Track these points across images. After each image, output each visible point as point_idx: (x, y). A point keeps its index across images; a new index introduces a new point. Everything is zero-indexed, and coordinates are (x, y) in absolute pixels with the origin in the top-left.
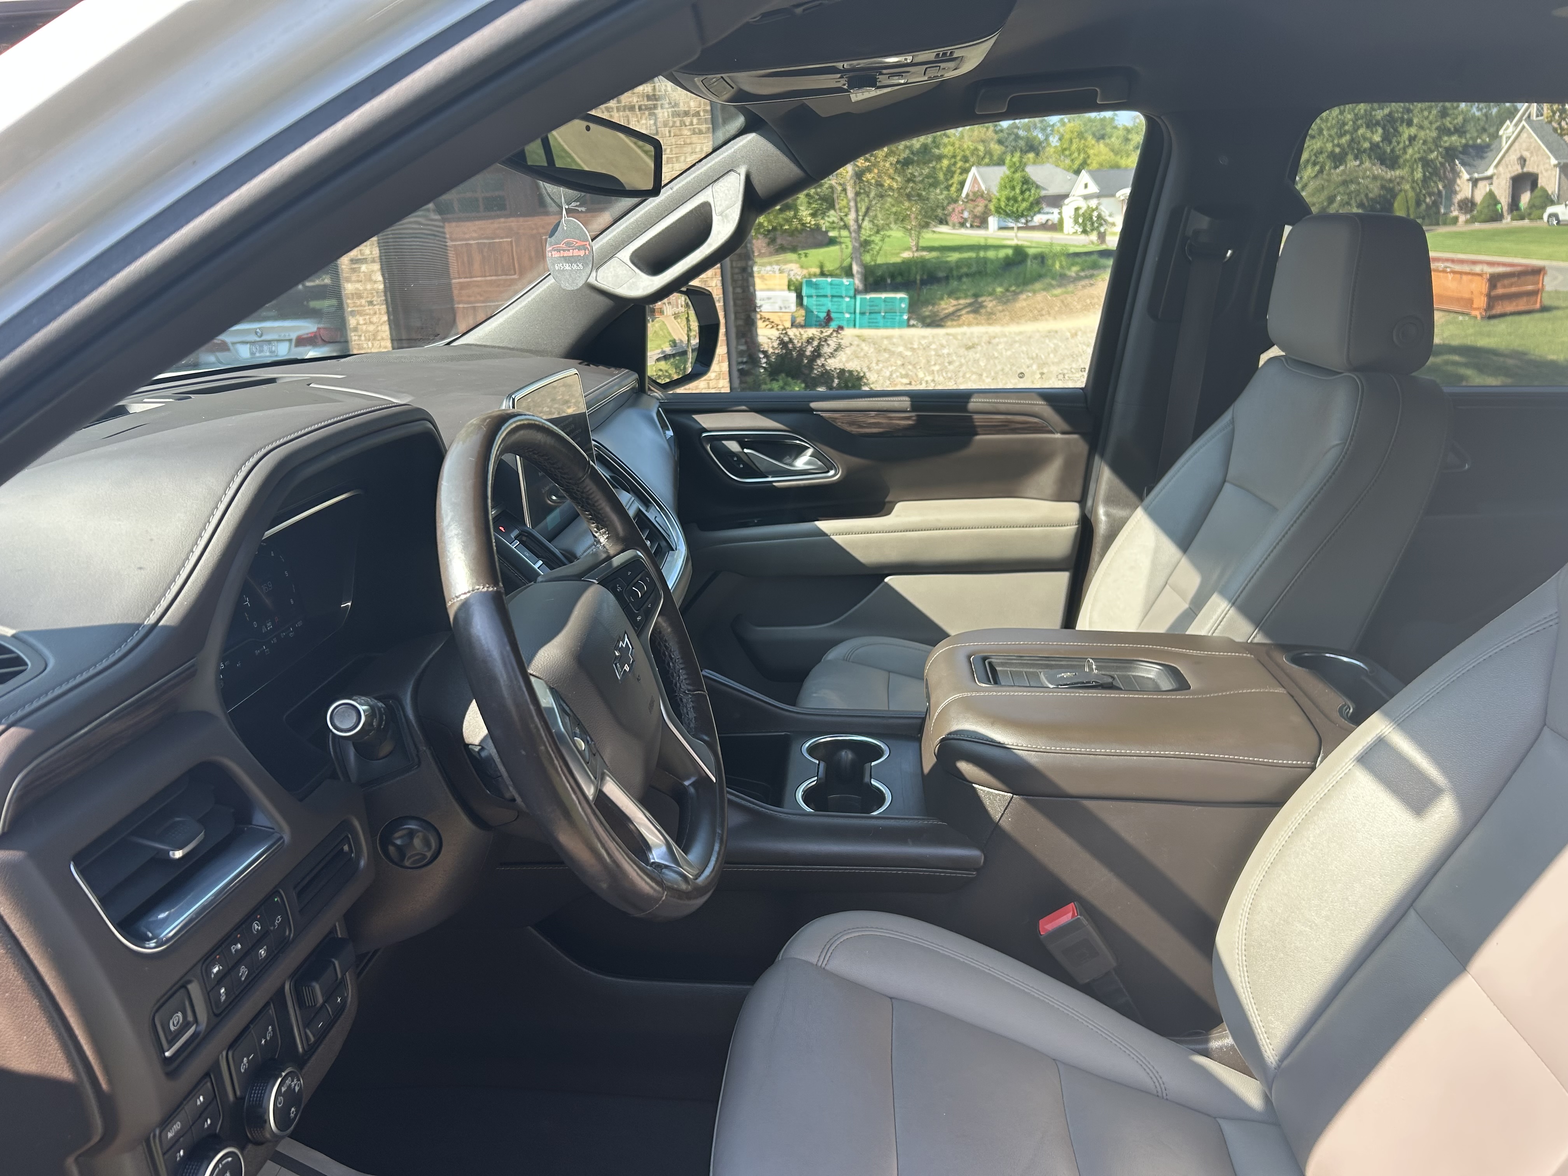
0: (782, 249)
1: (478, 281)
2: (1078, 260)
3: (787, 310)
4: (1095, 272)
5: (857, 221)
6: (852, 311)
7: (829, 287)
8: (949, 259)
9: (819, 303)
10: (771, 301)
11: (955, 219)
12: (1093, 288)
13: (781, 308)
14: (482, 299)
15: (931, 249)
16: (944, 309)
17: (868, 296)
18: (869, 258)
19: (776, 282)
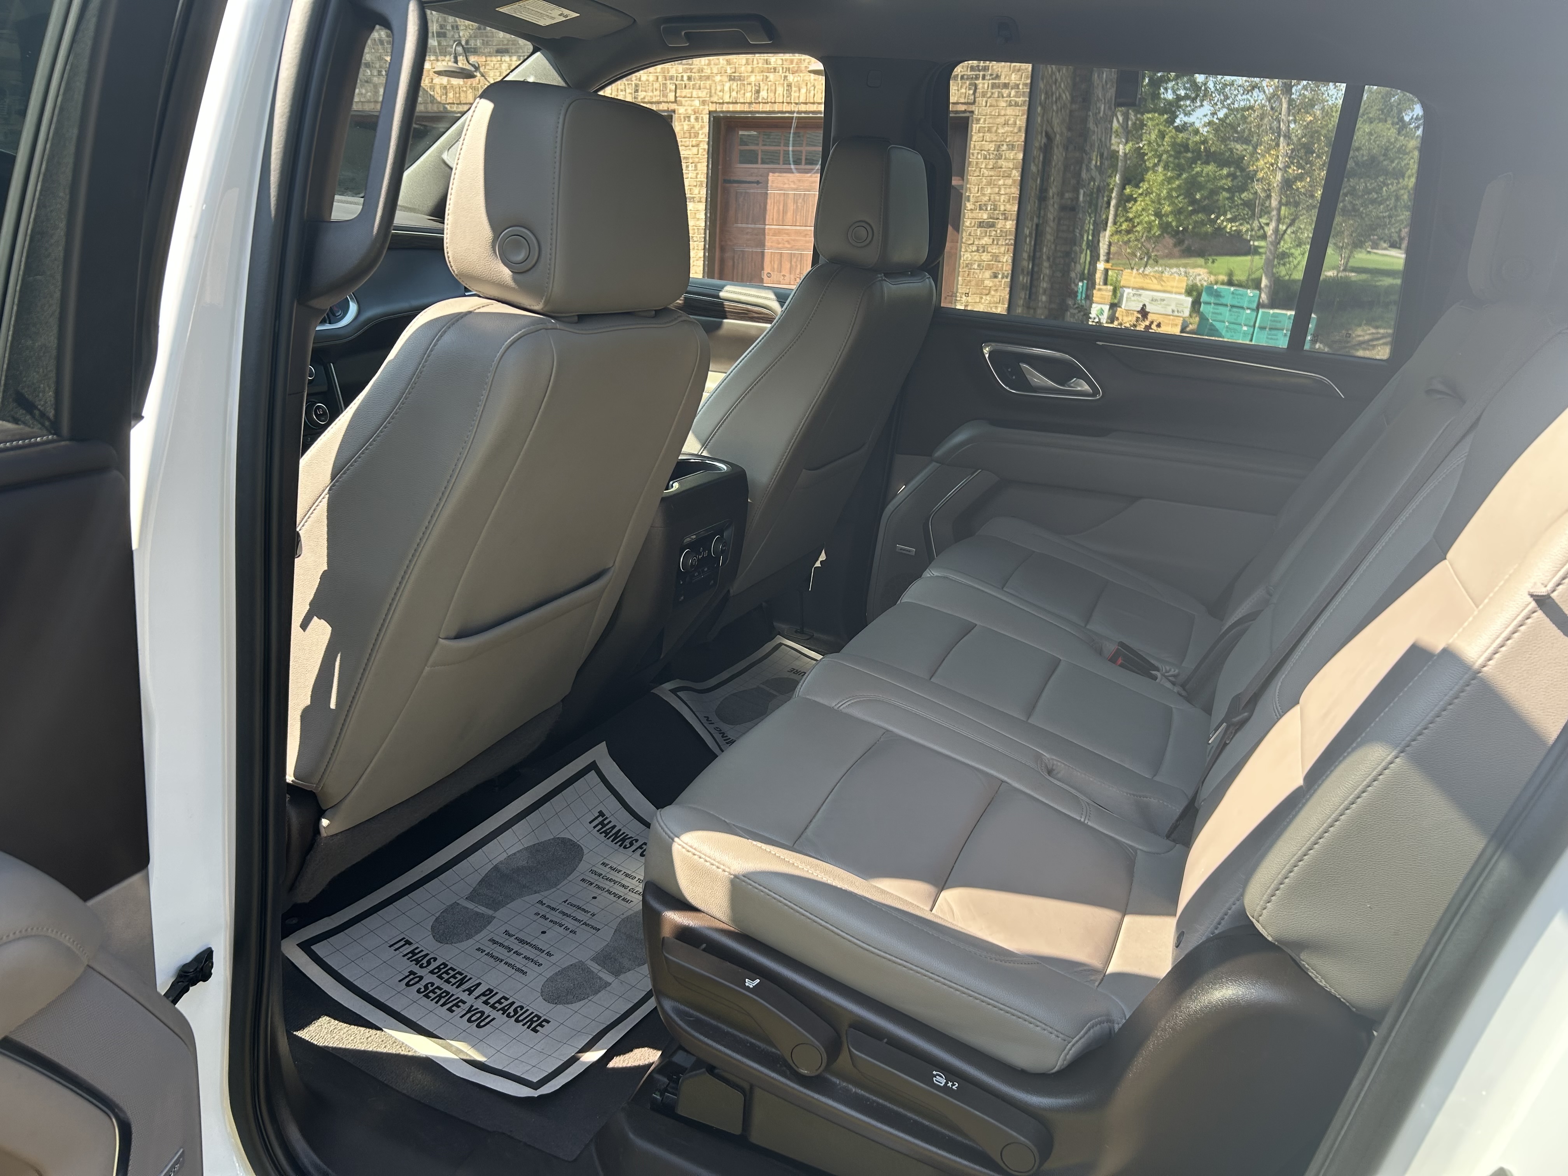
0: (1189, 253)
1: (788, 229)
3: (1179, 314)
5: (1276, 230)
6: (1252, 324)
7: (1231, 296)
8: (1378, 284)
9: (1216, 311)
10: (1165, 302)
13: (1173, 311)
14: (789, 246)
15: (1361, 271)
16: (1359, 336)
17: (1271, 311)
18: (1282, 271)
19: (1175, 284)
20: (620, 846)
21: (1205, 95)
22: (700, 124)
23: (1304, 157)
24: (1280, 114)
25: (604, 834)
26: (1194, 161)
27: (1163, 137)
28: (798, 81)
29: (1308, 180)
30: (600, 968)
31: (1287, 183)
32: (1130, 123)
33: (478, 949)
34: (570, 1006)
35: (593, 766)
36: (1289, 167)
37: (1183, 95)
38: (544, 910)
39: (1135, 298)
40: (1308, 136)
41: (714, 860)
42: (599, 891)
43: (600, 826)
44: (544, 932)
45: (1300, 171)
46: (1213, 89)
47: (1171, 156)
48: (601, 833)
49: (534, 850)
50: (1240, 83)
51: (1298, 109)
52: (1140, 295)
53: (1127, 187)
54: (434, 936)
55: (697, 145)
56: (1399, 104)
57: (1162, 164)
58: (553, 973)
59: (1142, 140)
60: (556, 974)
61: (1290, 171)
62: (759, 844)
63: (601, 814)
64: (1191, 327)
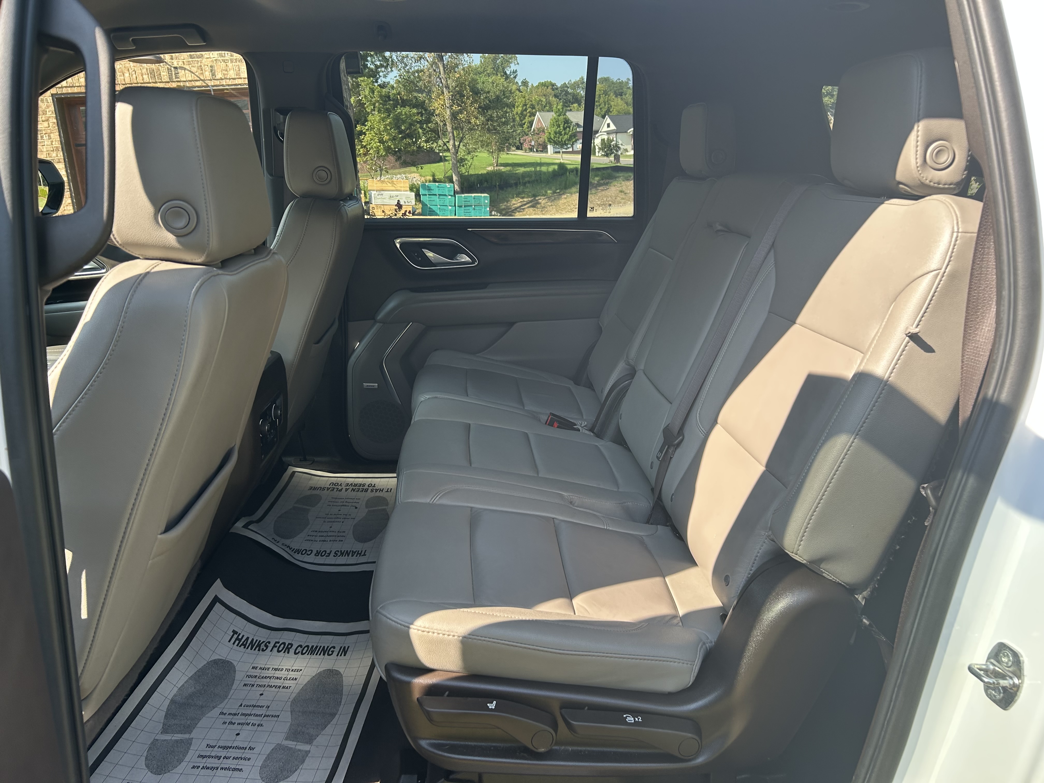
0: (405, 164)
2: (600, 173)
3: (409, 204)
4: (610, 181)
5: (454, 145)
6: (454, 205)
7: (437, 189)
8: (517, 172)
9: (430, 199)
10: (398, 197)
11: (526, 146)
12: (608, 190)
13: (405, 202)
15: (506, 165)
16: (514, 204)
17: (463, 195)
18: (463, 170)
19: (402, 185)
20: (259, 650)
21: (392, 64)
22: (46, 104)
23: (460, 100)
24: (440, 74)
25: (243, 647)
26: (395, 106)
27: (373, 92)
28: (120, 68)
29: (465, 113)
30: (295, 743)
31: (454, 116)
32: (350, 84)
33: (194, 767)
34: (288, 779)
35: (216, 600)
36: (453, 106)
37: (379, 64)
38: (228, 719)
39: (379, 197)
40: (459, 86)
41: (445, 631)
42: (262, 689)
43: (237, 642)
44: (238, 734)
45: (459, 108)
46: (397, 60)
47: (381, 104)
48: (240, 646)
49: (198, 676)
50: (412, 56)
51: (450, 69)
52: (382, 194)
53: (358, 126)
54: (151, 772)
55: (47, 120)
56: (502, 64)
57: (376, 109)
58: (263, 761)
59: (360, 95)
60: (265, 761)
61: (454, 108)
62: (465, 610)
63: (235, 632)
64: (417, 211)
